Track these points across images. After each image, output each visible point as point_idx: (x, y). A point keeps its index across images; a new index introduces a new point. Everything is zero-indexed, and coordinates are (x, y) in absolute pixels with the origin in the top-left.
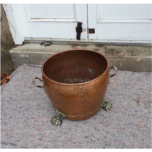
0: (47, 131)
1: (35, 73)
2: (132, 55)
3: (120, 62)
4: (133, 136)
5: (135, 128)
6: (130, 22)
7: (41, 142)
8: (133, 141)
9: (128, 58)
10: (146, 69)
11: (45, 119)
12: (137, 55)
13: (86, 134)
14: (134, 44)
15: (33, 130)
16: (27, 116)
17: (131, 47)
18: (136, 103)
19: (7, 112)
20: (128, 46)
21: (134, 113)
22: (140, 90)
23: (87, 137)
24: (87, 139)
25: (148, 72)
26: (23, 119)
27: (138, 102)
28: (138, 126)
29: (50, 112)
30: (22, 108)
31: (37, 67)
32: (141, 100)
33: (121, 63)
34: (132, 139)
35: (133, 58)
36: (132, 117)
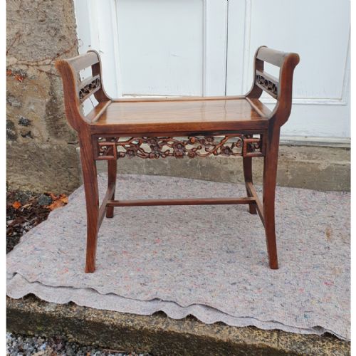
0: (155, 272)
1: (121, 187)
2: (310, 159)
3: (287, 171)
4: (326, 283)
5: (328, 272)
6: (303, 103)
7: (145, 288)
8: (328, 291)
9: (302, 162)
10: (339, 186)
11: (149, 255)
12: (320, 158)
13: (232, 280)
14: (312, 142)
15: (127, 269)
16: (113, 249)
17: (307, 148)
18: (325, 236)
19: (72, 242)
20: (300, 146)
21: (324, 251)
22: (331, 218)
23: (234, 284)
24: (235, 287)
25: (342, 193)
26: (106, 254)
27: (328, 235)
28: (335, 270)
29: (157, 244)
30: (103, 238)
31: (125, 179)
32: (336, 233)
33: (289, 173)
34: (324, 288)
35: (313, 163)
36: (321, 256)
